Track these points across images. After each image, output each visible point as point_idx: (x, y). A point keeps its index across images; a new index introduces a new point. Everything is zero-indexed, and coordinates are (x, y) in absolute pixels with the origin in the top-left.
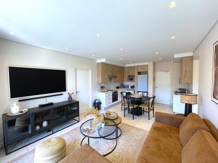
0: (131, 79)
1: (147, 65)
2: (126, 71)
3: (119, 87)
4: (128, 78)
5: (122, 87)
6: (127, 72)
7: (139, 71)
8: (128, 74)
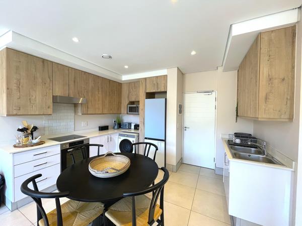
0: (134, 108)
1: (165, 77)
2: (125, 90)
3: (108, 126)
4: (129, 106)
5: (116, 127)
6: (128, 92)
7: (148, 91)
8: (128, 97)
